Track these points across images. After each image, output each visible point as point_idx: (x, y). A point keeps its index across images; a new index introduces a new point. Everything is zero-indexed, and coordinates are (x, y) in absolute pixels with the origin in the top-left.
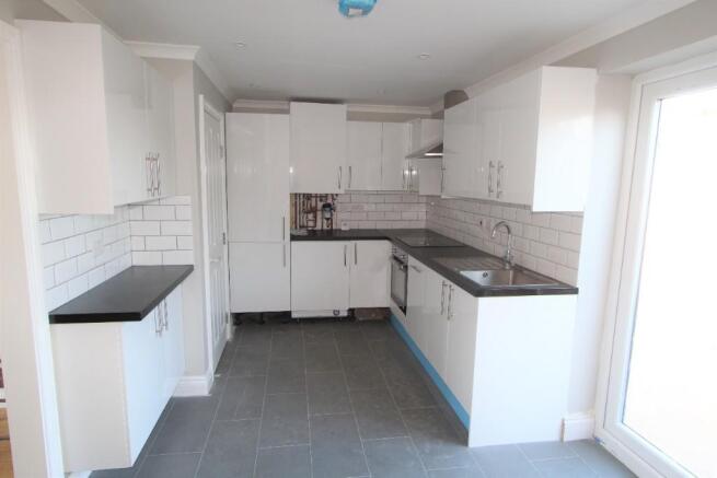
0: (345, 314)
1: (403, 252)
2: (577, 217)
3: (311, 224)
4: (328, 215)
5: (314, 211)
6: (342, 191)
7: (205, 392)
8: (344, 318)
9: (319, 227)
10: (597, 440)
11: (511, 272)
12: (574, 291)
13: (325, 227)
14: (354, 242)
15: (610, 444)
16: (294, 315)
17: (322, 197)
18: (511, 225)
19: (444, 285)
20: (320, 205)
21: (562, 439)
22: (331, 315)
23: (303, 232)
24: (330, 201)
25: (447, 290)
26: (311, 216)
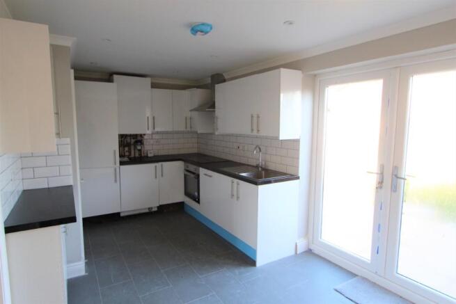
0: (156, 209)
1: (195, 167)
2: (297, 142)
3: (127, 154)
4: (139, 148)
5: (128, 145)
6: (149, 132)
7: (83, 273)
8: (155, 212)
9: (132, 156)
10: (311, 250)
11: (263, 172)
12: (298, 178)
13: (137, 155)
14: (160, 163)
15: (316, 250)
16: (122, 215)
17: (135, 136)
18: (261, 147)
19: (233, 182)
20: (133, 141)
21: (296, 253)
22: (147, 211)
23: (126, 159)
24: (139, 138)
25: (235, 185)
26: (126, 149)
